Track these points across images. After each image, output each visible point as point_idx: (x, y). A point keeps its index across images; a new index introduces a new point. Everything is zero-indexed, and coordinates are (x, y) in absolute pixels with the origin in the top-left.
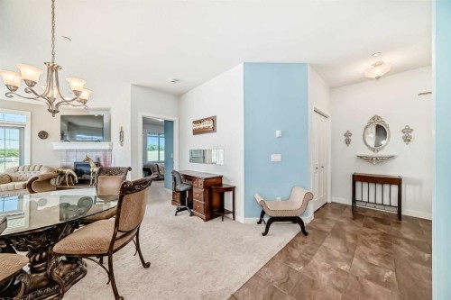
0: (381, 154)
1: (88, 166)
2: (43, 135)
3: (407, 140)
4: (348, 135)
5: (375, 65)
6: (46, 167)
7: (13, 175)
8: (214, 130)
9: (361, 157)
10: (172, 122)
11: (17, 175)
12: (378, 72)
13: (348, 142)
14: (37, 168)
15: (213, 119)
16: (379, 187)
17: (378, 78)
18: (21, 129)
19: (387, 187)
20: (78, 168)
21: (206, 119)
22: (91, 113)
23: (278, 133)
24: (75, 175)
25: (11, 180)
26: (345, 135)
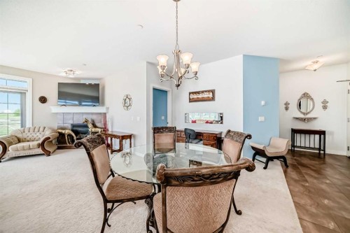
0: (308, 116)
1: (87, 126)
2: (43, 100)
3: (325, 108)
4: (287, 104)
5: (314, 63)
6: (50, 128)
7: (20, 136)
8: (213, 99)
9: (297, 118)
10: (165, 92)
11: (25, 136)
12: (316, 66)
13: (287, 109)
14: (41, 129)
15: (213, 92)
16: (307, 136)
17: (315, 70)
18: (23, 94)
19: (312, 136)
20: (75, 128)
21: (206, 91)
22: (82, 82)
23: (263, 103)
24: (73, 135)
25: (19, 141)
26: (285, 104)
